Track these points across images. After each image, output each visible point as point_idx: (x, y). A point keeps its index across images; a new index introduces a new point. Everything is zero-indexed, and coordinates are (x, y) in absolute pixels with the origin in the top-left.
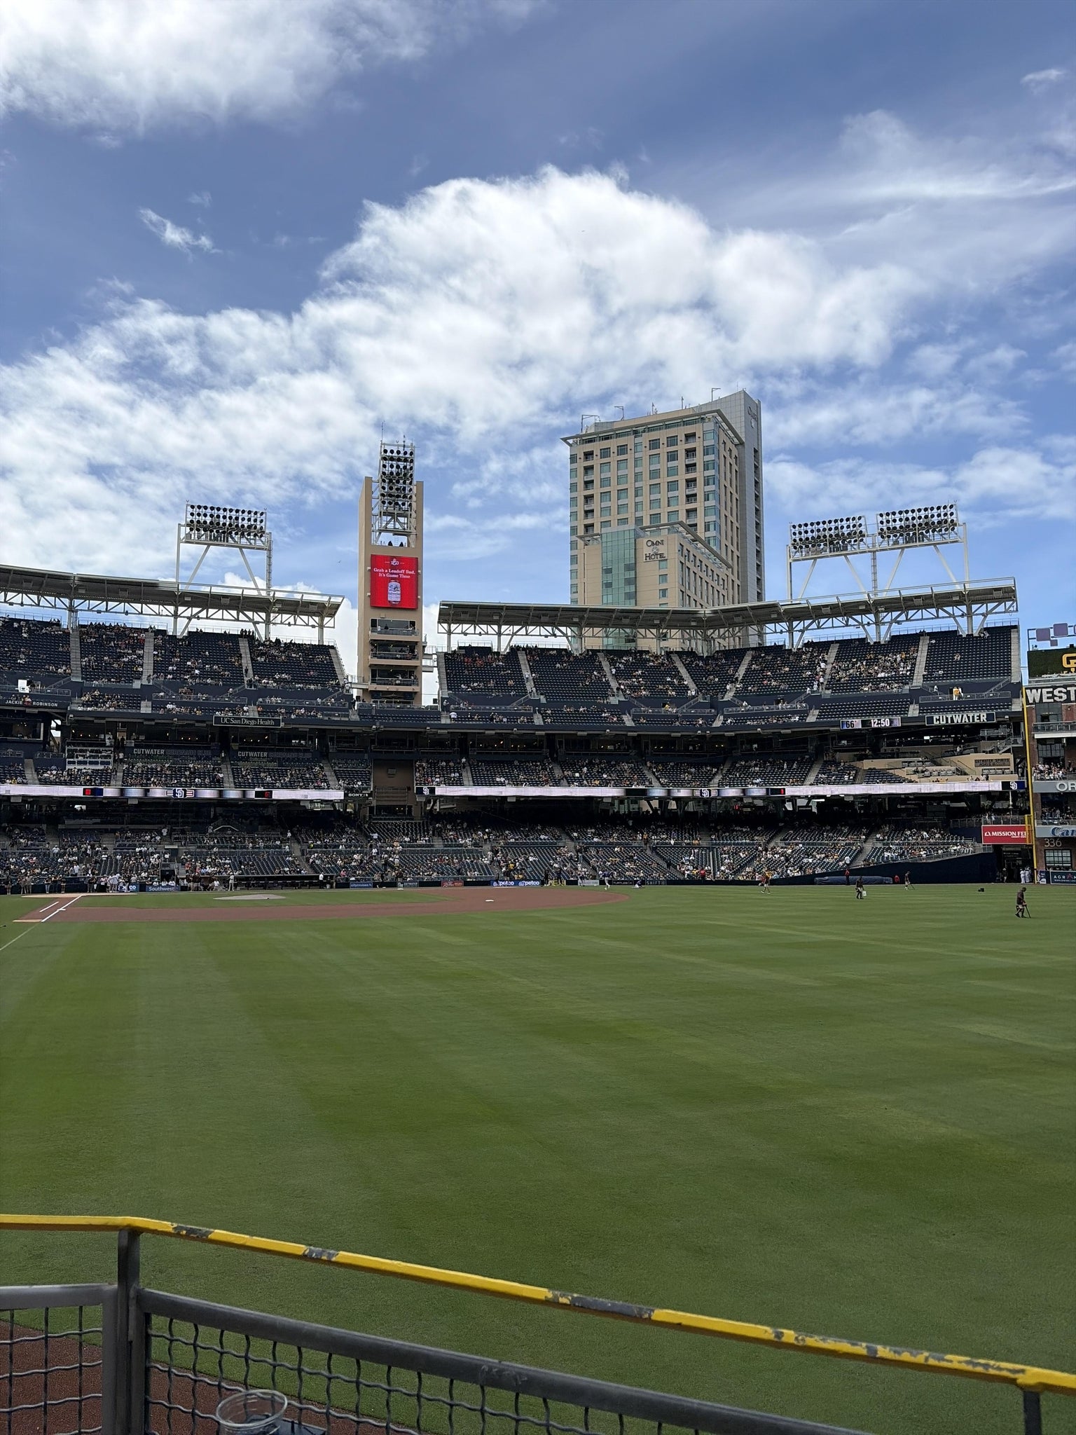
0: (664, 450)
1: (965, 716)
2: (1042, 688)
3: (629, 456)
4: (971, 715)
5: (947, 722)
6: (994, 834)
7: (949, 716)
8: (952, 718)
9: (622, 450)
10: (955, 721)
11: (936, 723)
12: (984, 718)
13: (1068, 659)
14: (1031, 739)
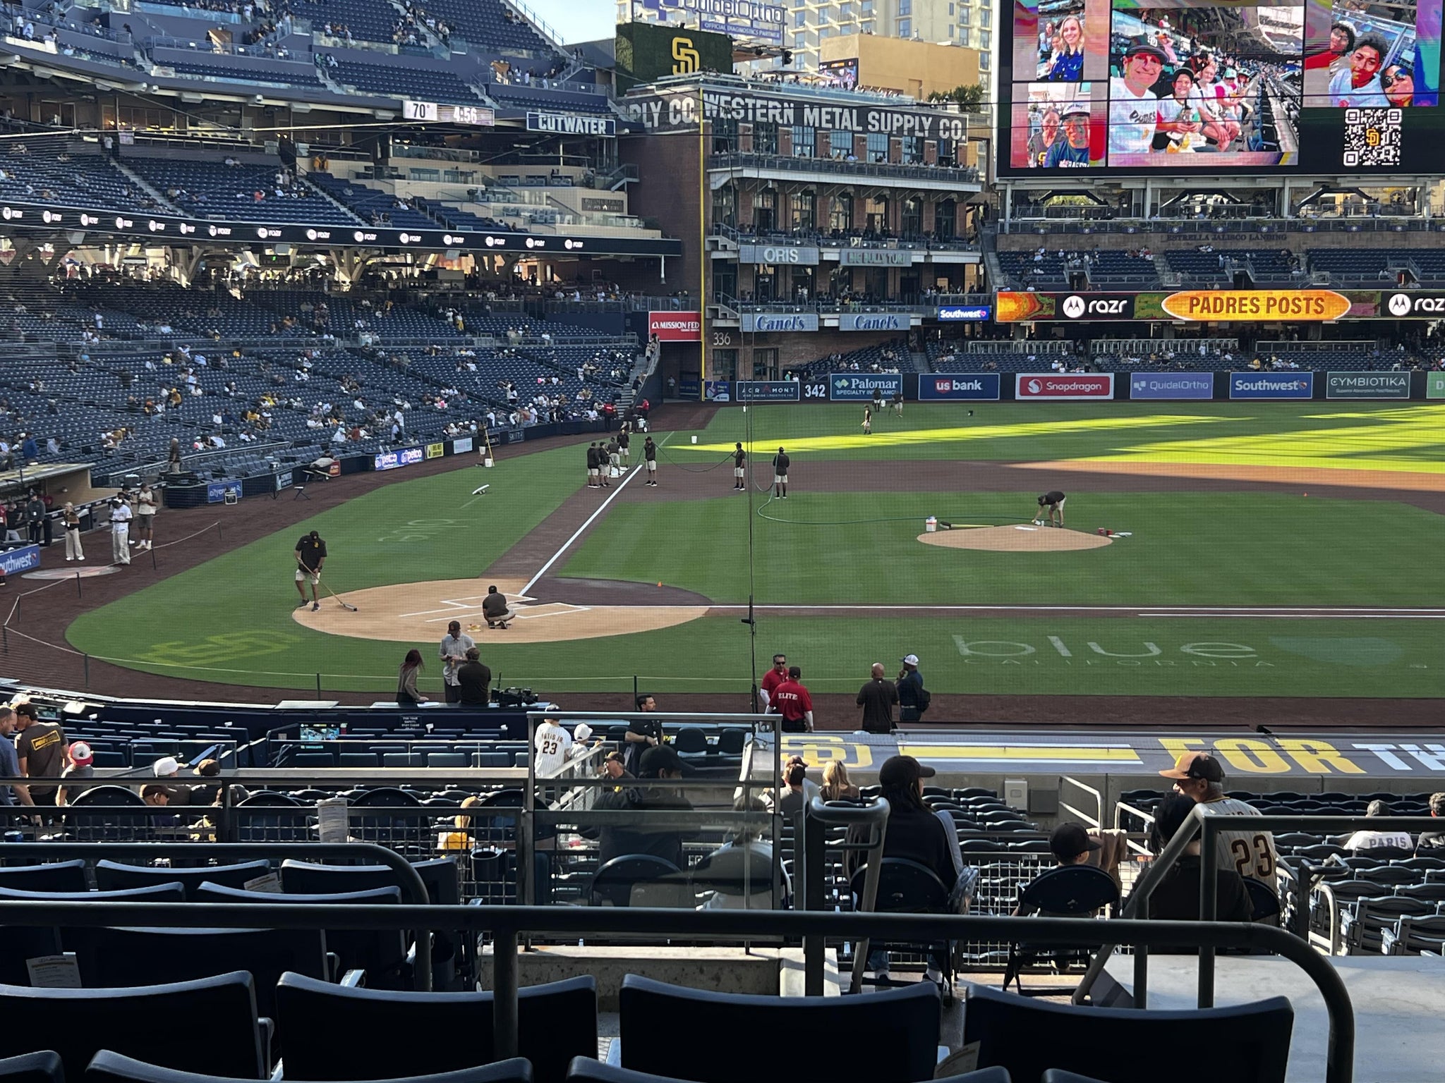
1: (579, 122)
2: (721, 94)
4: (587, 121)
5: (556, 129)
6: (664, 325)
7: (559, 120)
8: (563, 121)
10: (567, 129)
11: (542, 127)
12: (602, 129)
13: (680, 45)
14: (707, 175)
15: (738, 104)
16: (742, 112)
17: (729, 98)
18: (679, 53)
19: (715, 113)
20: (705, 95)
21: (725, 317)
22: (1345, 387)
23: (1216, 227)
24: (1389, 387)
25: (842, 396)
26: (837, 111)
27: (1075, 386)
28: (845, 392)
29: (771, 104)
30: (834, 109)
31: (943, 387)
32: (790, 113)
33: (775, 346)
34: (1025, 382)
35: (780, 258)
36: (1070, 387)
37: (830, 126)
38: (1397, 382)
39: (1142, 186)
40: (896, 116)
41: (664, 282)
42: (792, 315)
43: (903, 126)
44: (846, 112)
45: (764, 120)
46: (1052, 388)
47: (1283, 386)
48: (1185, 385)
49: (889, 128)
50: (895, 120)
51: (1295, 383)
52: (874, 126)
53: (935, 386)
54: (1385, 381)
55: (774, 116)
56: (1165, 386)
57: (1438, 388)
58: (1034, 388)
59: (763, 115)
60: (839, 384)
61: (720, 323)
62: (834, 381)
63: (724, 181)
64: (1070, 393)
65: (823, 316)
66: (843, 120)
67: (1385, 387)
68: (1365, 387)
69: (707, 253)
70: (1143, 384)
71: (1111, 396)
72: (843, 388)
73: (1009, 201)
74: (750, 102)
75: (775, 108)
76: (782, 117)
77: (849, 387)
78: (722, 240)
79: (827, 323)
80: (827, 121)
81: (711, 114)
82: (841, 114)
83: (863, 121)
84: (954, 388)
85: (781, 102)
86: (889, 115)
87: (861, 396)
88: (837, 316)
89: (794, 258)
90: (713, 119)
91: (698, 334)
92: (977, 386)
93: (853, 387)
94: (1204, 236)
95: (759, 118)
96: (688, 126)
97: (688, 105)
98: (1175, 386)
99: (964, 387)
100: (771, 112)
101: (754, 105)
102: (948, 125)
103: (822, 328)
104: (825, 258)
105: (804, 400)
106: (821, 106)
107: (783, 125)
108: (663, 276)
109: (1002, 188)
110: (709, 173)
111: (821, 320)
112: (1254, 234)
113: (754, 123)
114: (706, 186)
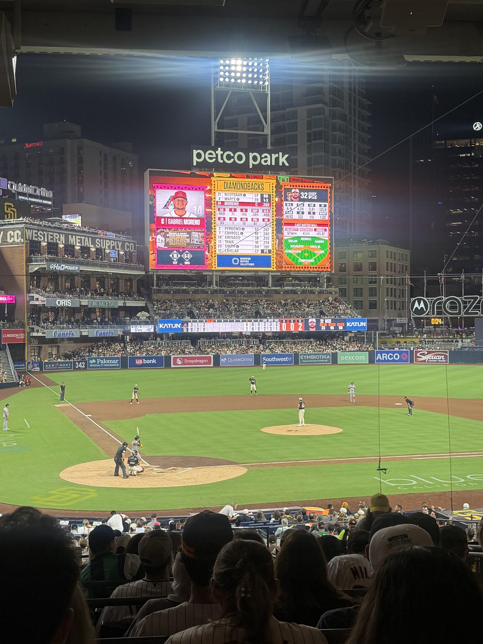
13: (8, 206)
15: (41, 234)
16: (42, 238)
17: (36, 231)
18: (7, 210)
19: (30, 238)
20: (26, 230)
21: (38, 331)
22: (306, 359)
23: (244, 292)
24: (323, 359)
25: (93, 367)
26: (83, 238)
27: (197, 361)
28: (94, 365)
29: (55, 234)
30: (82, 237)
31: (139, 362)
32: (63, 238)
33: (58, 344)
34: (175, 359)
35: (63, 304)
36: (194, 361)
37: (80, 245)
38: (326, 357)
39: (211, 274)
40: (107, 241)
41: (6, 315)
42: (69, 330)
43: (110, 245)
44: (87, 239)
45: (52, 241)
46: (187, 362)
47: (282, 359)
48: (243, 360)
49: (104, 247)
50: (107, 243)
51: (287, 358)
52: (98, 245)
53: (135, 362)
54: (321, 356)
55: (56, 240)
56: (234, 360)
57: (342, 359)
58: (179, 362)
59: (51, 239)
60: (91, 362)
61: (35, 334)
62: (89, 360)
63: (36, 269)
64: (194, 364)
65: (81, 330)
66: (86, 242)
67: (322, 359)
68: (314, 359)
69: (28, 302)
70: (225, 359)
71: (212, 365)
72: (93, 363)
73: (155, 279)
74: (46, 233)
75: (56, 236)
76: (59, 241)
77: (96, 363)
78: (36, 296)
79: (84, 334)
80: (79, 243)
81: (29, 238)
82: (84, 240)
83: (94, 243)
84: (144, 363)
85: (59, 233)
86: (104, 240)
87: (102, 367)
88: (87, 330)
89: (69, 304)
90: (30, 240)
91: (24, 339)
92: (154, 361)
93: (98, 363)
94: (239, 295)
95: (50, 241)
96: (18, 243)
97: (18, 234)
98: (239, 360)
99: (149, 362)
100: (55, 238)
101: (48, 235)
102: (128, 245)
103: (81, 336)
104: (82, 304)
105: (75, 369)
106: (76, 235)
107: (60, 244)
108: (6, 312)
109: (152, 273)
110: (28, 265)
111: (81, 332)
112: (260, 295)
113: (48, 242)
114: (27, 271)
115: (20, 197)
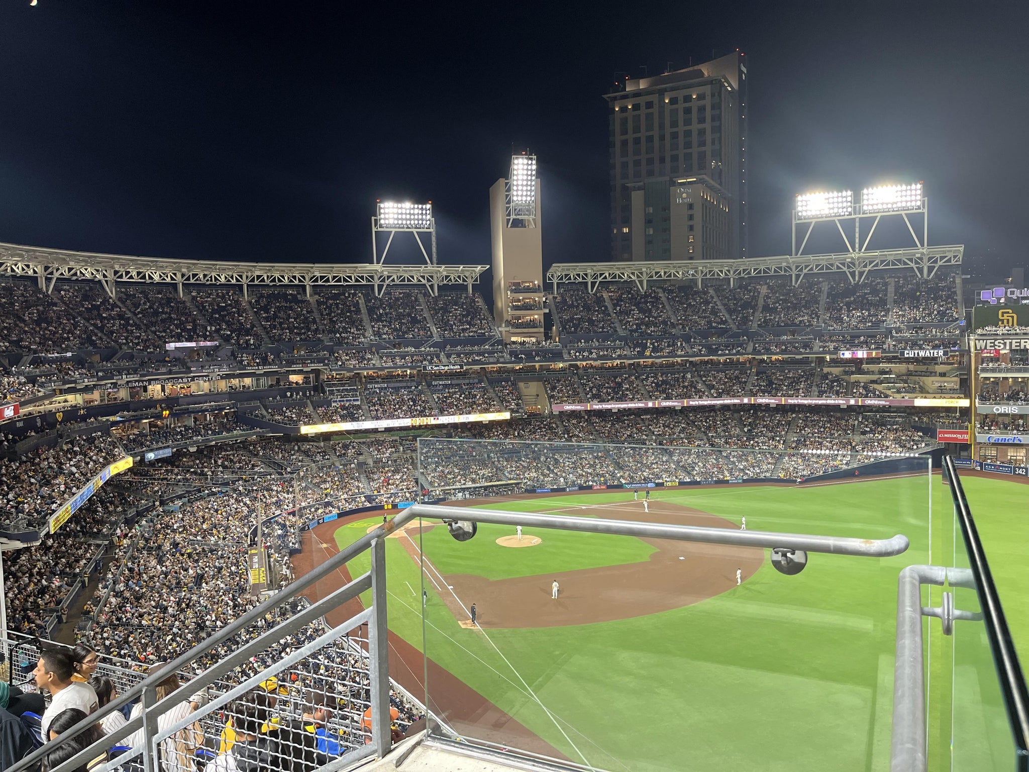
0: (681, 106)
1: (928, 352)
2: (986, 340)
3: (655, 110)
4: (932, 351)
5: (914, 355)
7: (916, 352)
8: (918, 353)
9: (649, 105)
10: (920, 355)
11: (906, 356)
13: (1003, 313)
14: (977, 375)
15: (999, 343)
16: (1002, 346)
17: (993, 341)
18: (1003, 316)
19: (983, 348)
20: (977, 341)
29: (1022, 341)
42: (1013, 436)
45: (1018, 348)
55: (1025, 346)
59: (1016, 346)
74: (1008, 342)
81: (981, 348)
90: (982, 350)
95: (1014, 347)
100: (1023, 344)
101: (1011, 343)
105: (1016, 474)
113: (1011, 350)
114: (977, 379)
115: (1024, 302)
